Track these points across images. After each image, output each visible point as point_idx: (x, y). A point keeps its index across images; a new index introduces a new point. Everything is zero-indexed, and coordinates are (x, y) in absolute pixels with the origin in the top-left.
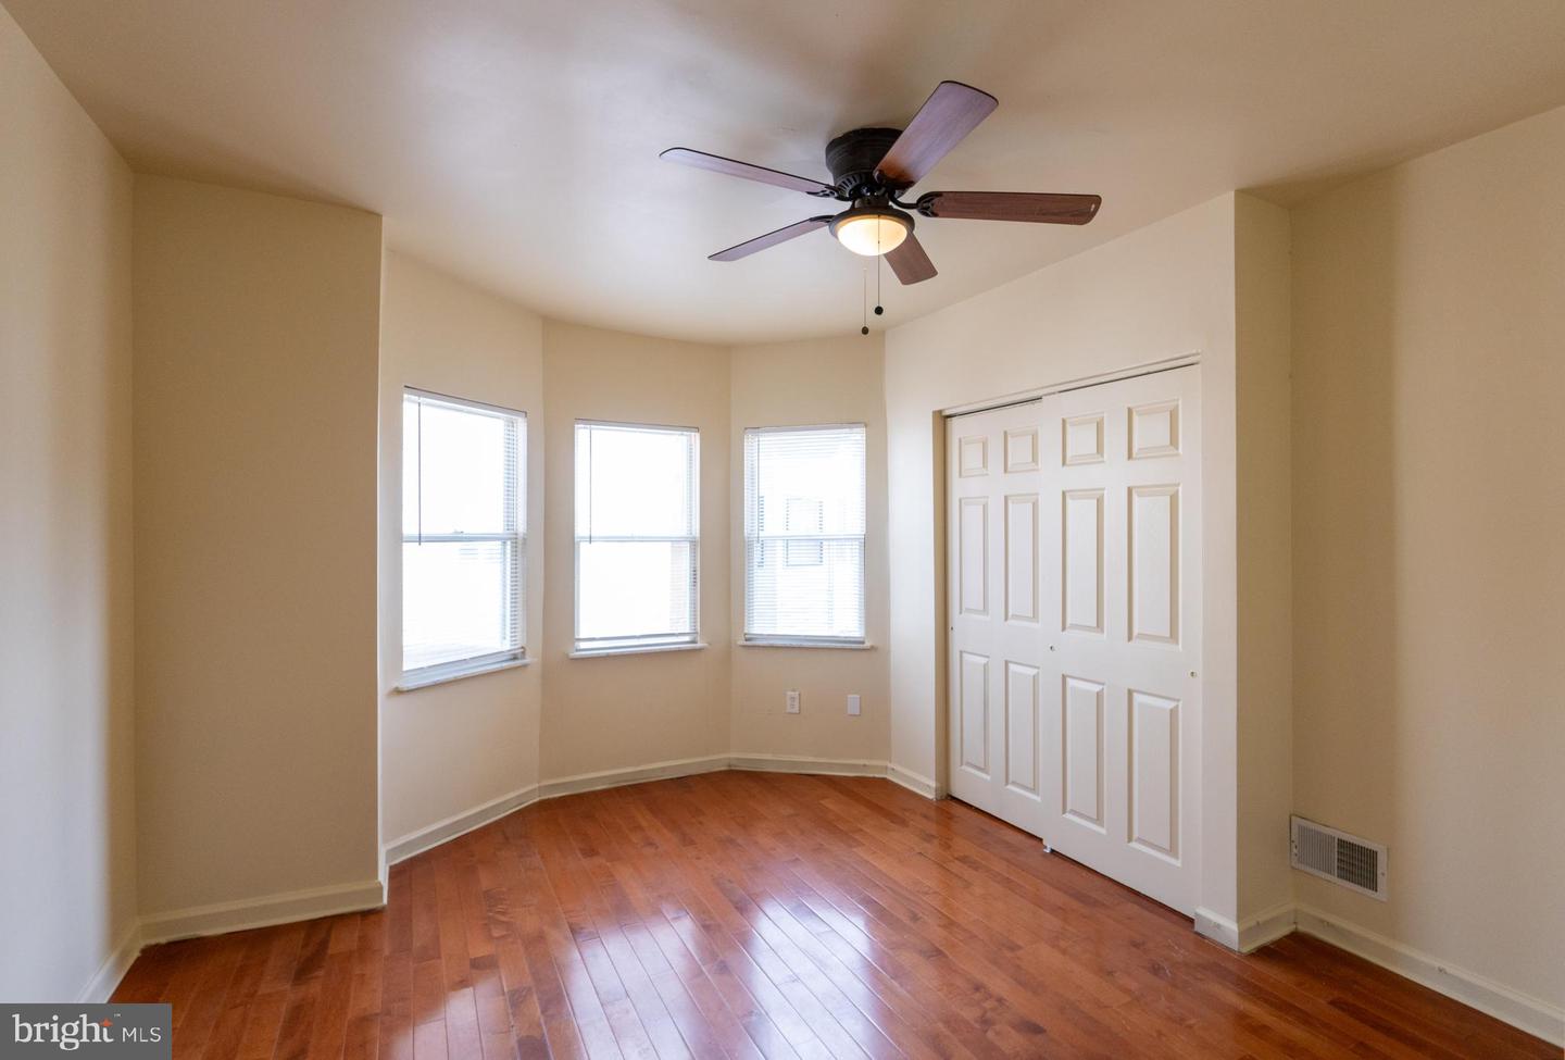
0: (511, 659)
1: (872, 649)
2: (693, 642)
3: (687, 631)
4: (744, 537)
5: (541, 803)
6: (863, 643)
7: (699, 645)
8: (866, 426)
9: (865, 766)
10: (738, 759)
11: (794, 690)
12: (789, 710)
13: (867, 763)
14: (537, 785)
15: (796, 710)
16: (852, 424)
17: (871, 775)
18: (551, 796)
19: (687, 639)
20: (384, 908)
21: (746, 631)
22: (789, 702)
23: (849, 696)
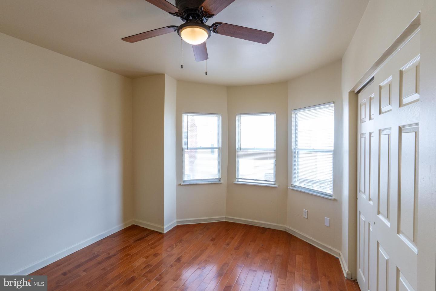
0: (218, 181)
1: (334, 200)
2: (275, 184)
3: (273, 180)
4: (292, 150)
5: (226, 222)
6: (332, 196)
7: (276, 186)
8: (334, 102)
9: (330, 249)
10: (288, 229)
11: (306, 209)
12: (304, 216)
13: (331, 248)
14: (225, 217)
15: (306, 217)
16: (329, 103)
17: (333, 255)
18: (228, 221)
19: (273, 183)
20: (164, 233)
21: (292, 183)
22: (304, 213)
23: (326, 217)
